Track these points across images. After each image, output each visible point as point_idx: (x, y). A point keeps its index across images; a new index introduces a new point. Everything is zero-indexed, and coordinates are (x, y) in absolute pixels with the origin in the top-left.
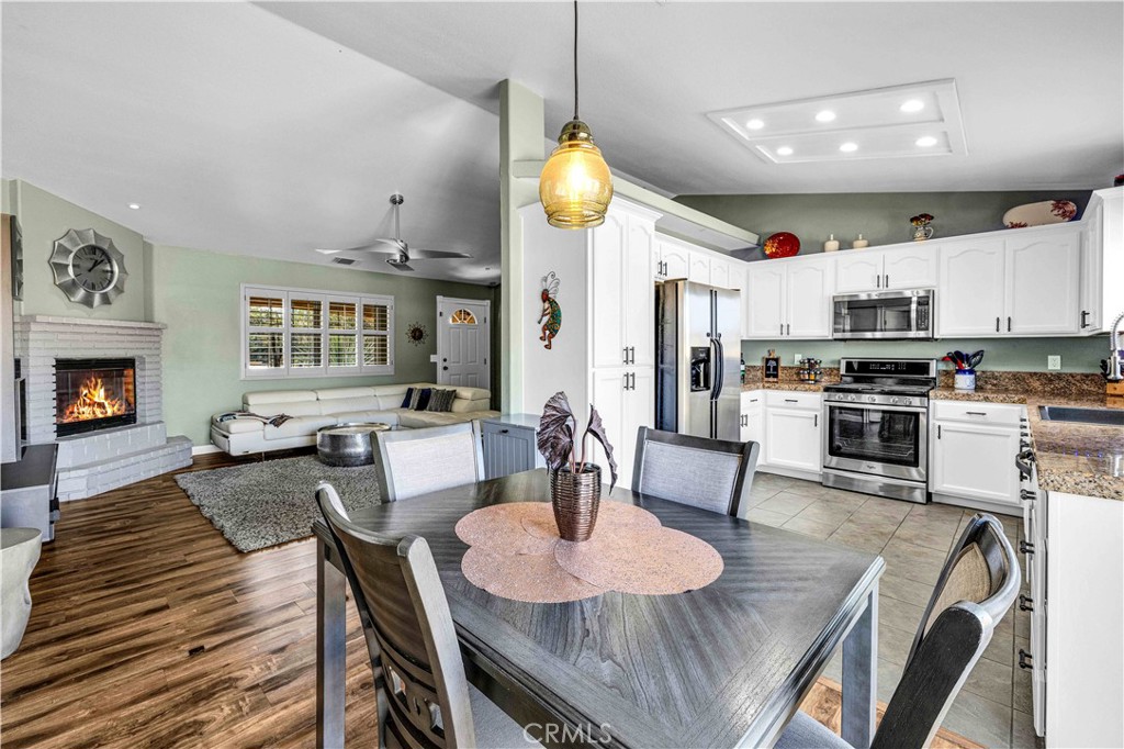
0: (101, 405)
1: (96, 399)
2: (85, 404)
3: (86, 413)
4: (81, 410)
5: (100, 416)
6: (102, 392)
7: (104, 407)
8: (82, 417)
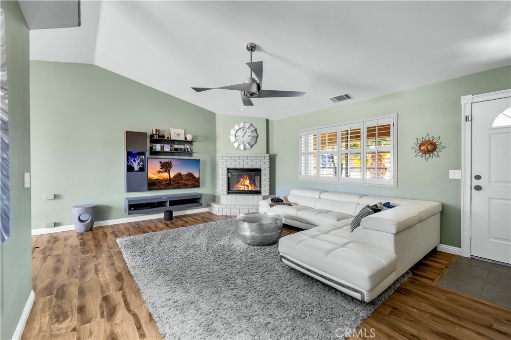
0: (247, 186)
1: (246, 184)
2: (242, 184)
3: (242, 188)
4: (240, 186)
5: (246, 189)
6: (248, 181)
7: (248, 187)
8: (240, 189)
